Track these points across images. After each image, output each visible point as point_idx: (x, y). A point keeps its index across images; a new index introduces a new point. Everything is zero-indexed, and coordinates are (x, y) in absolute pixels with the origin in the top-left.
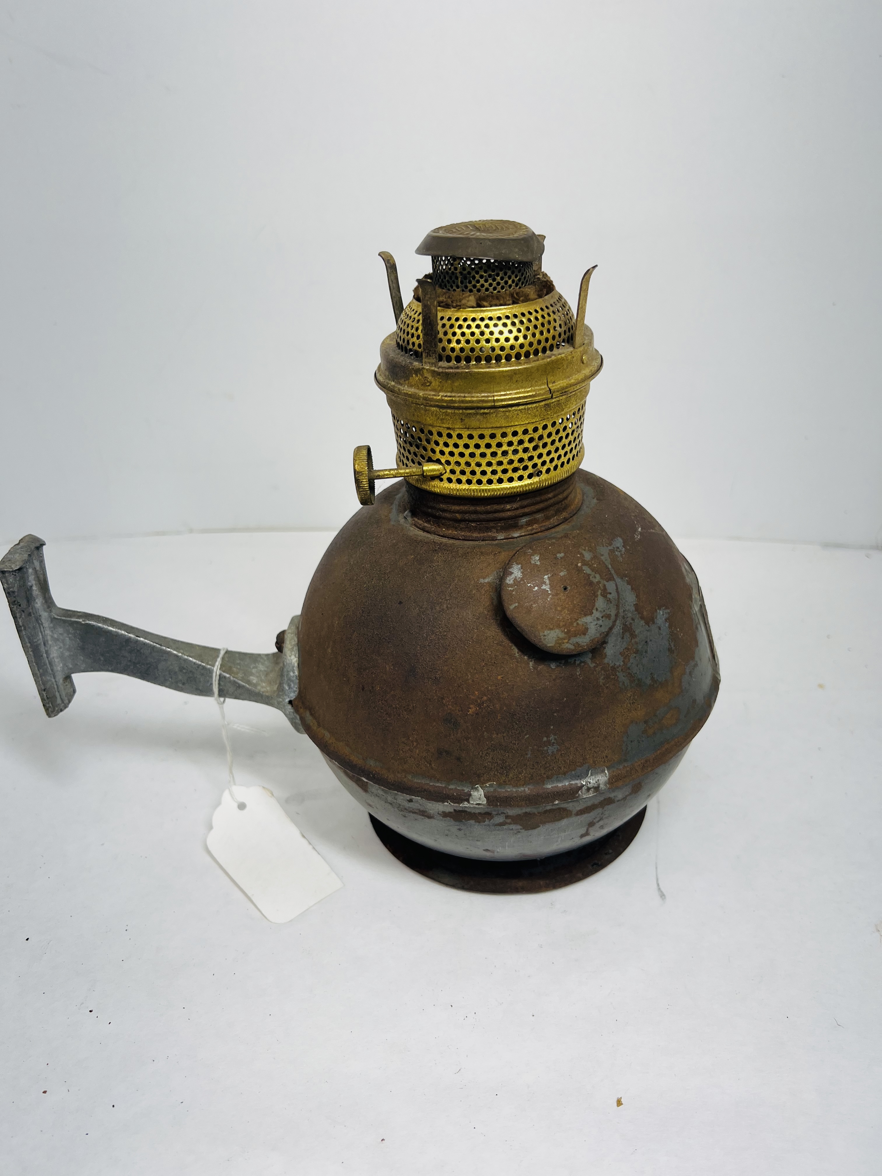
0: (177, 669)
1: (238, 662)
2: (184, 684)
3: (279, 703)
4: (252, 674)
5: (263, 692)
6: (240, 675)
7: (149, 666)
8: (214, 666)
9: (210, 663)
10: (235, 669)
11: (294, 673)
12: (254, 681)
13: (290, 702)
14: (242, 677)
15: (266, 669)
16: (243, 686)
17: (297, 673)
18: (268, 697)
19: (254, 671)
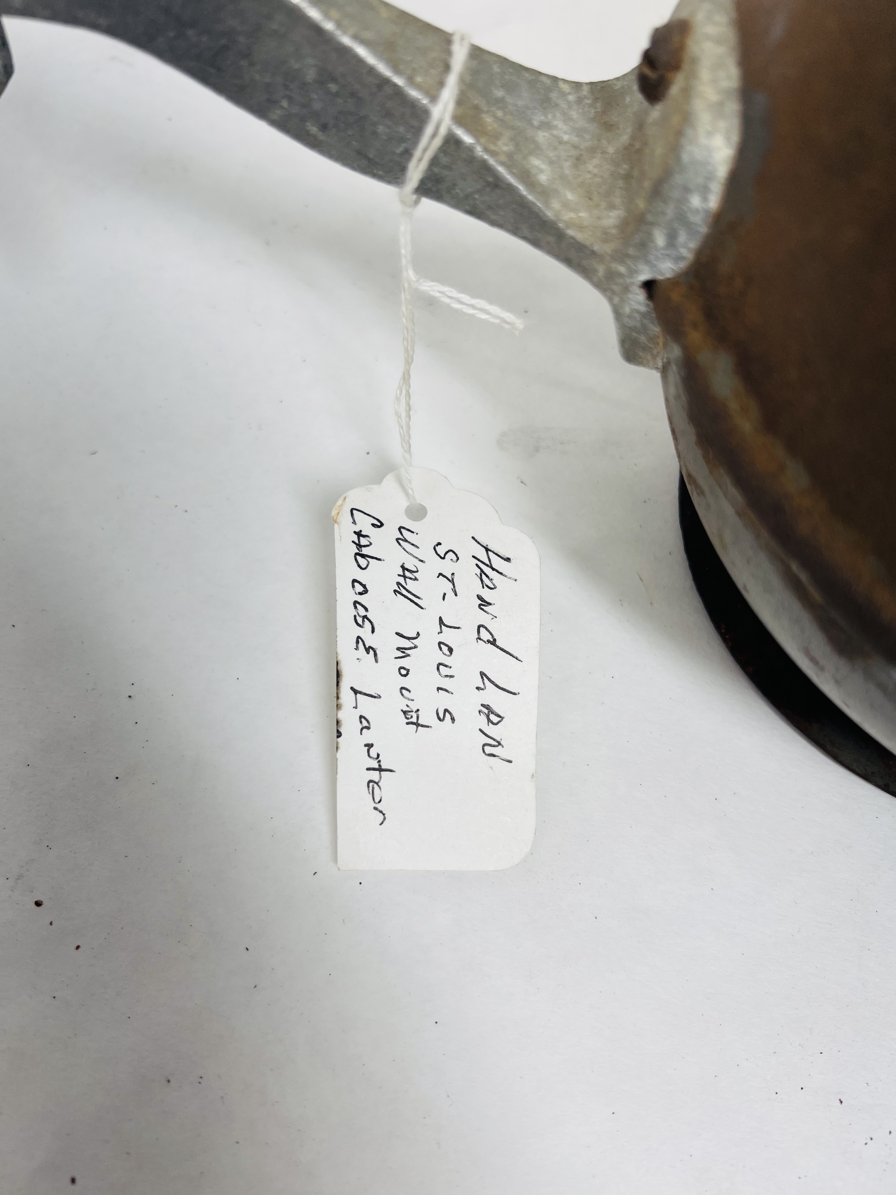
0: (311, 75)
1: (499, 93)
2: (324, 127)
3: (611, 275)
4: (537, 149)
5: (570, 224)
6: (504, 146)
7: (224, 41)
8: (434, 98)
9: (419, 79)
10: (488, 119)
11: (705, 199)
12: (543, 178)
13: (649, 286)
14: (510, 155)
15: (575, 140)
16: (510, 188)
17: (714, 202)
18: (580, 247)
19: (542, 137)
